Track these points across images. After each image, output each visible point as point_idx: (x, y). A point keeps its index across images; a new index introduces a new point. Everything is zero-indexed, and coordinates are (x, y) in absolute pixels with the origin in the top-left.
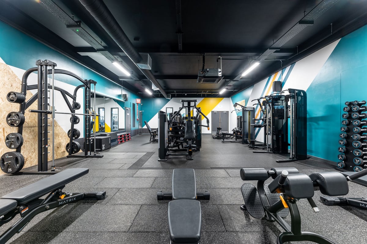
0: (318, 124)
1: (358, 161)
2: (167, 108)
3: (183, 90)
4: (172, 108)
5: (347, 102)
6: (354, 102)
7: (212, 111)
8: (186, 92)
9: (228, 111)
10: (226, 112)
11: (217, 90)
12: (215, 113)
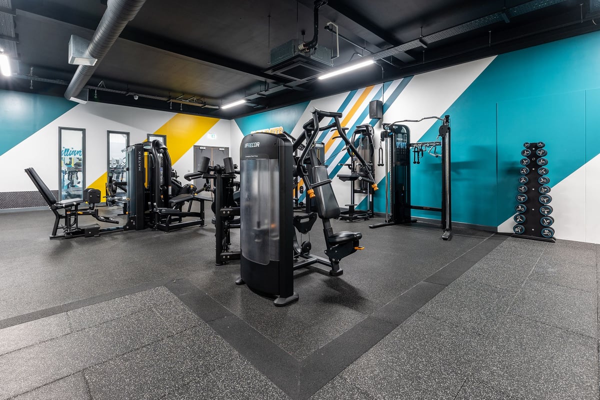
0: (458, 173)
1: (548, 221)
2: (61, 129)
3: (128, 83)
4: (84, 131)
5: (527, 143)
6: (539, 143)
7: (195, 146)
8: (137, 92)
9: (228, 148)
10: (224, 149)
11: (219, 101)
12: (202, 149)
